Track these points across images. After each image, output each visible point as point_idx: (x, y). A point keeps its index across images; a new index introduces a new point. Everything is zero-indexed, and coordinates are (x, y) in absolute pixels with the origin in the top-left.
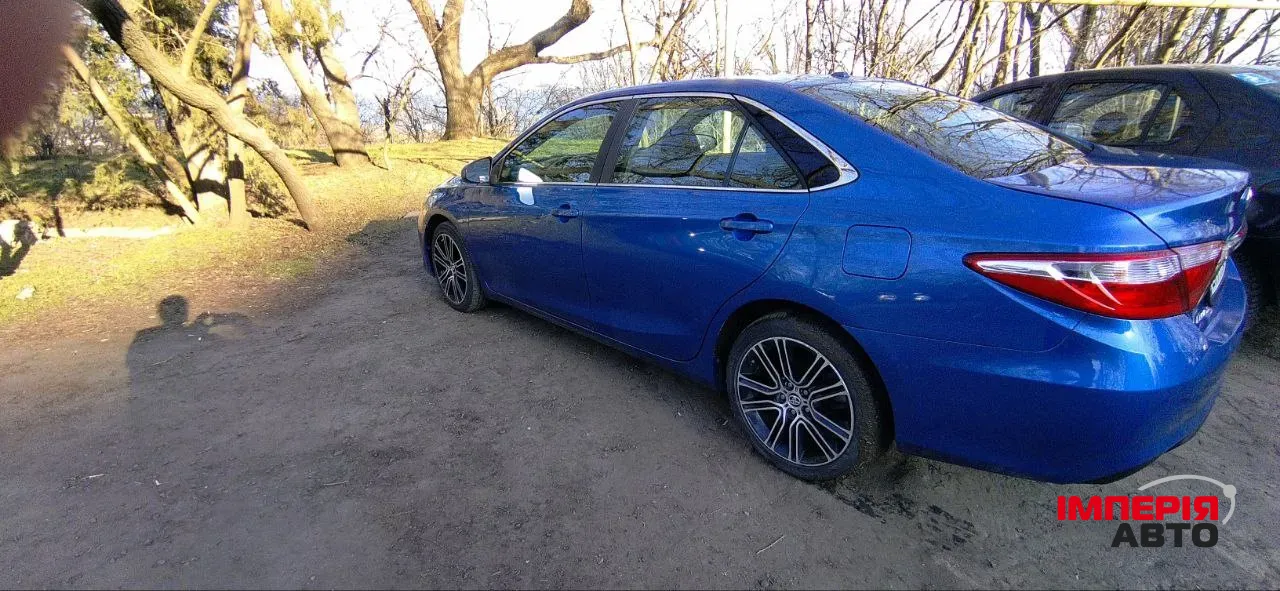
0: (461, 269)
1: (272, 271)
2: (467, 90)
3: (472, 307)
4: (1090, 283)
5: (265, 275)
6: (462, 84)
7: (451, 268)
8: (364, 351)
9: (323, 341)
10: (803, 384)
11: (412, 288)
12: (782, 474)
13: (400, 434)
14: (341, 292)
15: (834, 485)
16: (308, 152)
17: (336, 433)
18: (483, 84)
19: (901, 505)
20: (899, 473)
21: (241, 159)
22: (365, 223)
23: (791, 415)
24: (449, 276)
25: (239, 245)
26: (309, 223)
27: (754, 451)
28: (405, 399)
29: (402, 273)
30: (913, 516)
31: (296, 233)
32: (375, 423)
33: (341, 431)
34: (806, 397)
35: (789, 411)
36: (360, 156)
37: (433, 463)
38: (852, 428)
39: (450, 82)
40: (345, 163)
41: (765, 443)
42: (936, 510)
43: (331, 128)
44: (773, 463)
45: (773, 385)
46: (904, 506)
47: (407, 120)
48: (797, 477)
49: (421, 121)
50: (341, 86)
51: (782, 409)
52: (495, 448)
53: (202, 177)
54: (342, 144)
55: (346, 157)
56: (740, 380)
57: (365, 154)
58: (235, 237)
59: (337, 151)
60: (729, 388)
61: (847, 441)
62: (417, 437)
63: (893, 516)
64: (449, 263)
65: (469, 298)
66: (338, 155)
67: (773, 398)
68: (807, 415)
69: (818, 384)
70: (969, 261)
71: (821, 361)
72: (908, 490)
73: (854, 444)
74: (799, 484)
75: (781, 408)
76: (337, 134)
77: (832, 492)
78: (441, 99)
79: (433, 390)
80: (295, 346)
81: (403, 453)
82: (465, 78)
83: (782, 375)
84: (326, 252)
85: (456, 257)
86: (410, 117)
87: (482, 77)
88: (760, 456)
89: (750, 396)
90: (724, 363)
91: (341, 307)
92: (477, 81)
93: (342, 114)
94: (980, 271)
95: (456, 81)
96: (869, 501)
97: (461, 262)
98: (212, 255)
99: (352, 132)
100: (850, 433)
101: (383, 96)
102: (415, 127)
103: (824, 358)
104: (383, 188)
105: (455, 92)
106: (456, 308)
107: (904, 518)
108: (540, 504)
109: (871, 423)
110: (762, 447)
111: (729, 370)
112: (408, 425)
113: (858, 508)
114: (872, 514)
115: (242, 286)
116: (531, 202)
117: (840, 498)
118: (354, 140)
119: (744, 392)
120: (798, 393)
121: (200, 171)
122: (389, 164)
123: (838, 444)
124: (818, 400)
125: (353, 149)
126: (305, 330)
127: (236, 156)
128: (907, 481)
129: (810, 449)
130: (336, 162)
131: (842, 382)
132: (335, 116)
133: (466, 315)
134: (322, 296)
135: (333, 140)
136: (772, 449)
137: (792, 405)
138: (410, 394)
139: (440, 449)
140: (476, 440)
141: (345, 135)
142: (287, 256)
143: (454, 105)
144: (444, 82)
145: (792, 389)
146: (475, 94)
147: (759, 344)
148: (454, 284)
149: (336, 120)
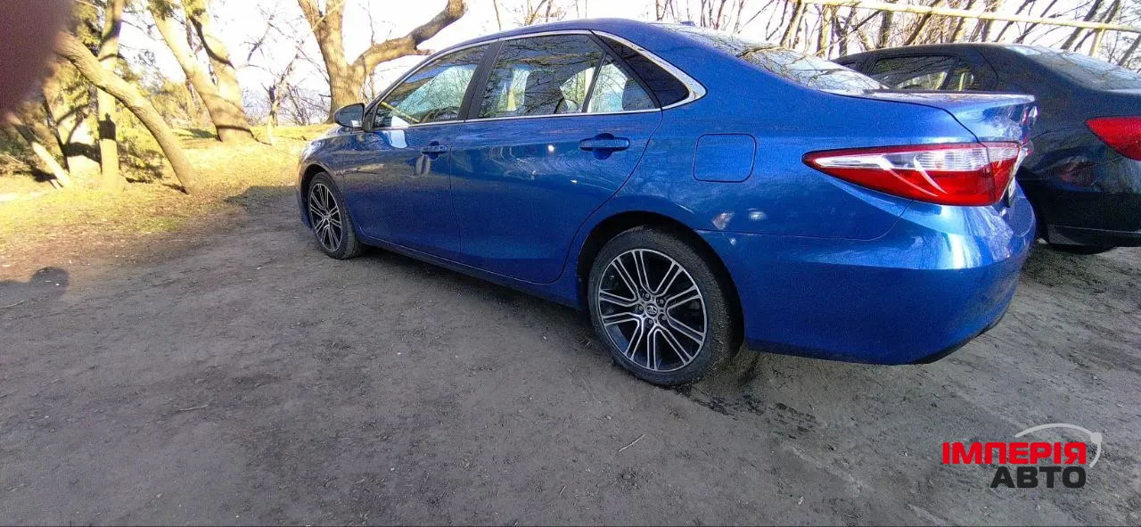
0: (336, 217)
1: (144, 226)
2: (350, 78)
3: (348, 253)
4: (914, 171)
5: (136, 230)
6: (344, 72)
7: (327, 217)
8: (233, 293)
9: (192, 285)
10: (660, 292)
11: (289, 239)
12: (641, 384)
13: (268, 362)
14: (216, 244)
15: (689, 389)
16: (191, 130)
17: (199, 363)
18: (365, 72)
19: (750, 404)
20: (749, 377)
21: (113, 119)
22: (244, 189)
23: (648, 325)
24: (325, 225)
25: (111, 204)
26: (187, 186)
27: (616, 364)
28: (274, 332)
29: (280, 228)
30: (762, 413)
31: (172, 195)
32: (242, 354)
33: (204, 362)
34: (662, 306)
35: (647, 321)
36: (244, 132)
37: (300, 386)
38: (705, 330)
39: (333, 69)
40: (228, 139)
41: (625, 354)
42: (782, 406)
43: (214, 104)
44: (633, 373)
45: (632, 297)
46: (753, 405)
47: (293, 109)
48: (655, 385)
49: (308, 111)
50: (223, 65)
51: (640, 320)
52: (364, 371)
53: (73, 140)
54: (224, 120)
55: (229, 133)
56: (600, 295)
57: (249, 131)
58: (107, 197)
59: (219, 127)
60: (591, 305)
61: (701, 343)
62: (285, 365)
63: (745, 413)
64: (324, 212)
65: (344, 245)
66: (221, 131)
67: (631, 309)
68: (664, 323)
69: (672, 291)
70: (808, 159)
71: (676, 268)
72: (756, 390)
73: (707, 345)
74: (657, 389)
75: (638, 318)
76: (220, 110)
77: (688, 396)
78: (326, 89)
79: (304, 324)
80: (161, 290)
81: (269, 379)
82: (348, 66)
83: (640, 287)
84: (203, 211)
85: (332, 205)
86: (297, 107)
87: (364, 66)
88: (621, 368)
89: (610, 311)
90: (586, 282)
91: (214, 257)
92: (360, 70)
93: (226, 93)
94: (818, 168)
95: (339, 69)
96: (722, 402)
97: (336, 209)
98: (80, 213)
99: (235, 110)
100: (703, 335)
101: (269, 84)
102: (301, 116)
103: (678, 265)
104: (266, 161)
105: (338, 79)
106: (332, 256)
107: (753, 415)
108: (406, 418)
109: (723, 323)
110: (624, 359)
111: (591, 286)
112: (277, 353)
113: (712, 408)
114: (724, 412)
115: (109, 239)
116: (403, 145)
117: (697, 400)
118: (236, 117)
119: (605, 306)
120: (655, 302)
121: (71, 134)
122: (273, 141)
123: (692, 347)
124: (674, 306)
125: (236, 125)
126: (174, 276)
127: (107, 116)
128: (755, 384)
129: (667, 356)
130: (218, 138)
131: (695, 287)
132: (217, 93)
133: (342, 262)
134: (195, 247)
135: (216, 116)
136: (632, 359)
137: (650, 315)
138: (281, 328)
139: (307, 374)
140: (346, 366)
141: (228, 112)
142: (161, 214)
143: (338, 91)
144: (328, 72)
145: (649, 299)
146: (357, 82)
147: (618, 258)
148: (329, 231)
149: (218, 96)
